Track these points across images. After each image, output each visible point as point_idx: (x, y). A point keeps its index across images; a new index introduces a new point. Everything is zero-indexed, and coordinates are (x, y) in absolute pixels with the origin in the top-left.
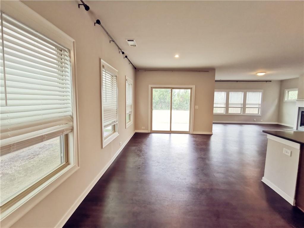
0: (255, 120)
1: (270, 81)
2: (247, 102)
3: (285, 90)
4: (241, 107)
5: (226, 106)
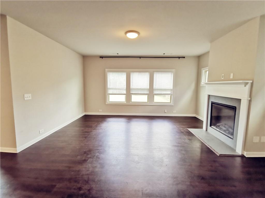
0: (166, 111)
1: (183, 57)
2: (155, 87)
3: (202, 69)
4: (147, 93)
5: (126, 92)
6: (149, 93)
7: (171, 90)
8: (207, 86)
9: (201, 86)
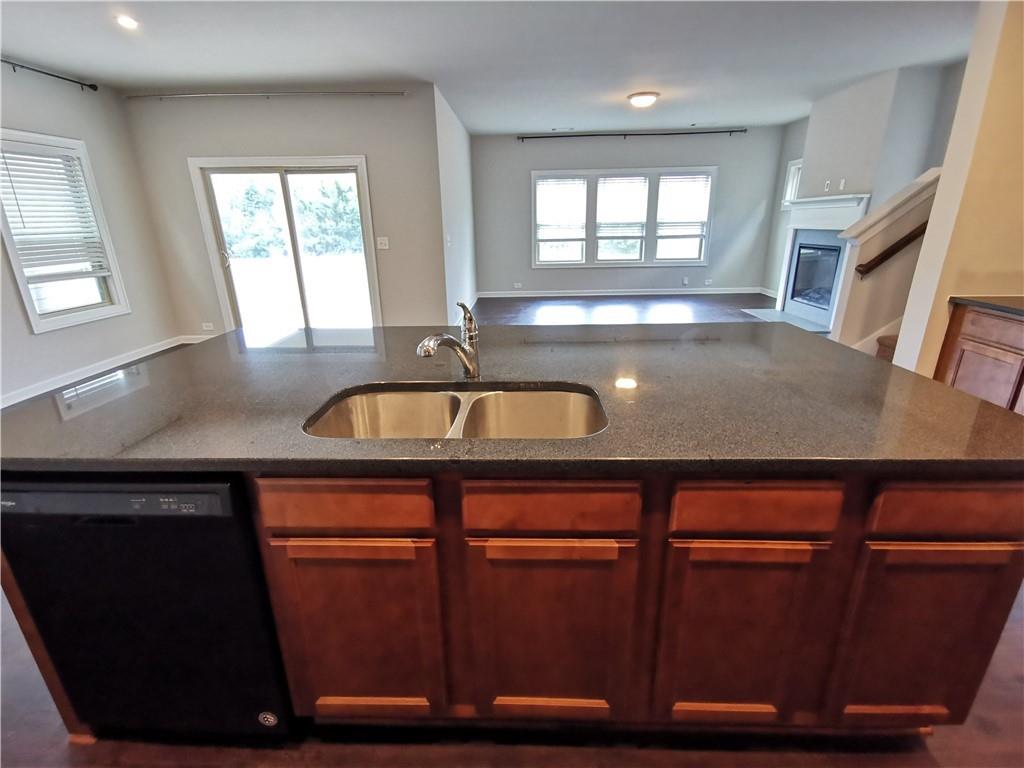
0: (686, 282)
1: (741, 131)
2: (661, 217)
3: (791, 163)
4: (640, 235)
5: (587, 235)
6: (644, 234)
7: (703, 224)
8: (794, 209)
9: (782, 209)
